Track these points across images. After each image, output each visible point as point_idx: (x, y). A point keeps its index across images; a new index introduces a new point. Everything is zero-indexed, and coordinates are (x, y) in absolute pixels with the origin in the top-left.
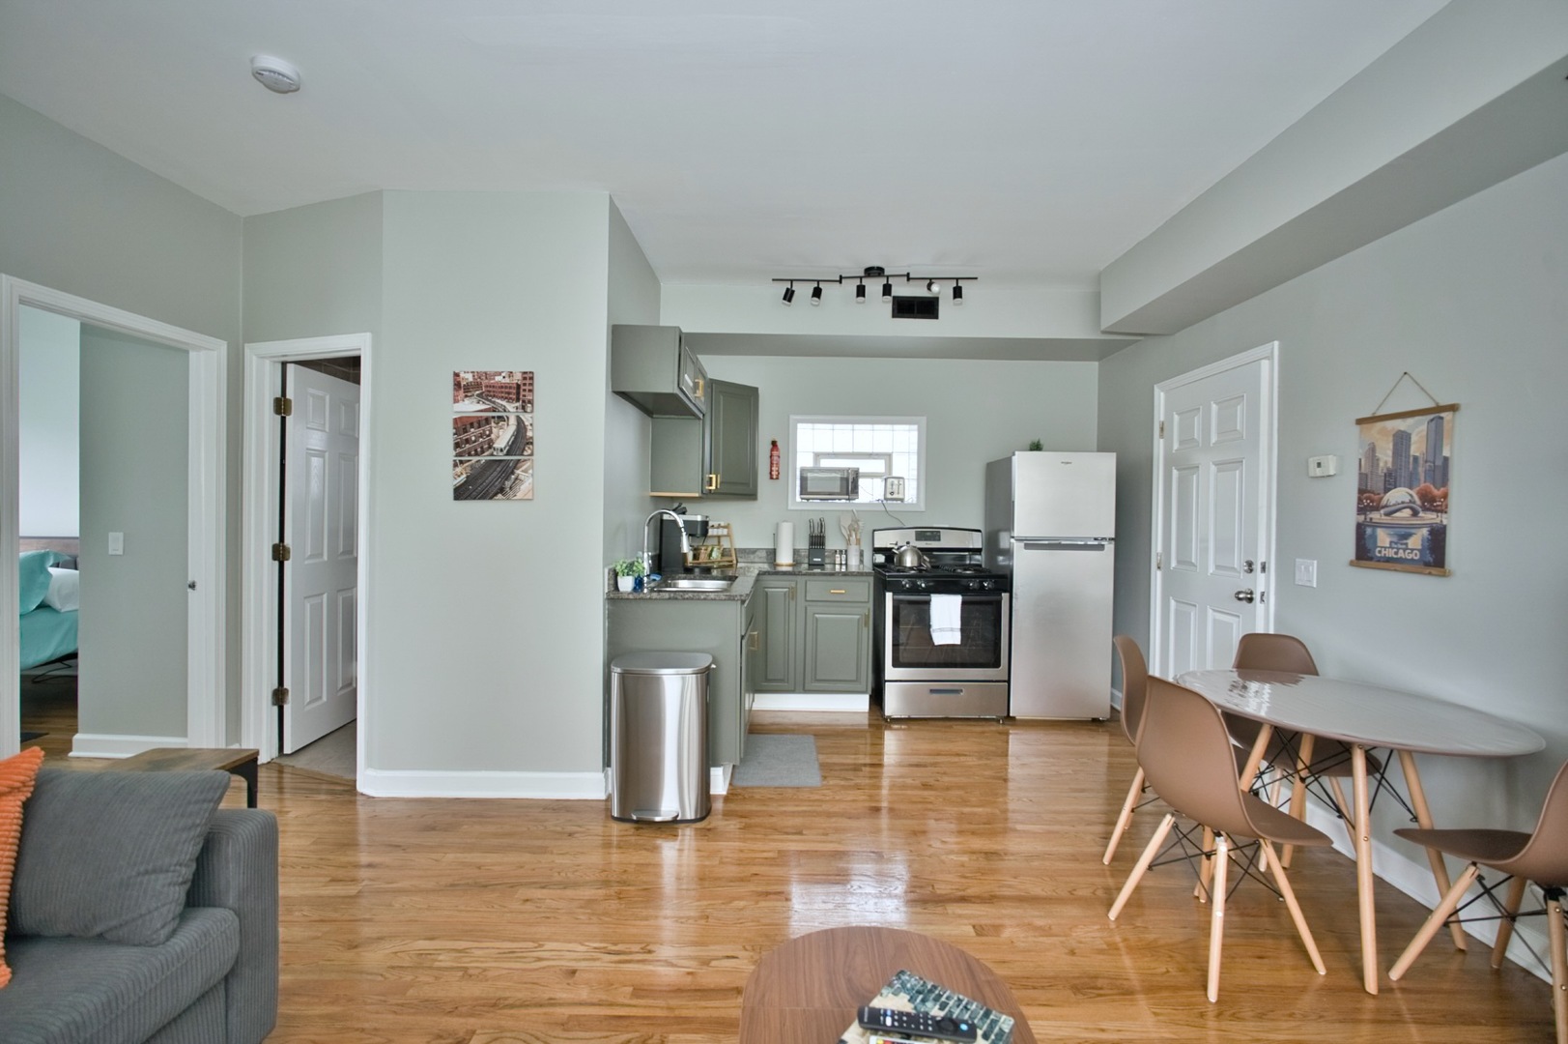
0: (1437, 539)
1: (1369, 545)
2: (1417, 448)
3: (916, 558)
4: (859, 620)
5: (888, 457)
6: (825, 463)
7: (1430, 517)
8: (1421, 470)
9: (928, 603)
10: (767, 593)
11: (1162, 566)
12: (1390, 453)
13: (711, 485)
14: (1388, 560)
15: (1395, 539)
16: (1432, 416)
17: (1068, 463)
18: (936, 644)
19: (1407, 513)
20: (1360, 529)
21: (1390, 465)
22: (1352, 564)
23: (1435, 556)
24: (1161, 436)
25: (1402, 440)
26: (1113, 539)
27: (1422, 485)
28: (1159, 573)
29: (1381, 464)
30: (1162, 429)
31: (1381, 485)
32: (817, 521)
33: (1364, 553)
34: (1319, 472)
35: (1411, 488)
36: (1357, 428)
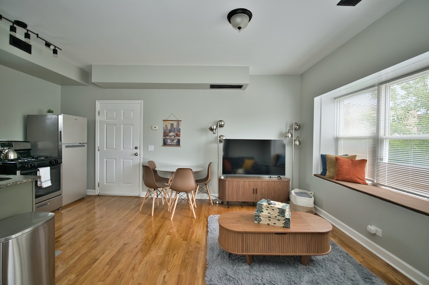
0: (179, 141)
1: (166, 142)
2: (175, 126)
7: (178, 138)
8: (176, 130)
11: (99, 150)
12: (170, 127)
14: (170, 145)
15: (171, 141)
16: (177, 122)
17: (76, 120)
18: (44, 188)
19: (173, 137)
20: (164, 140)
21: (170, 129)
22: (163, 146)
23: (178, 143)
24: (98, 115)
25: (172, 125)
26: (87, 143)
27: (176, 132)
28: (99, 152)
29: (168, 128)
30: (99, 113)
31: (168, 132)
33: (165, 144)
34: (155, 129)
35: (174, 133)
36: (163, 121)
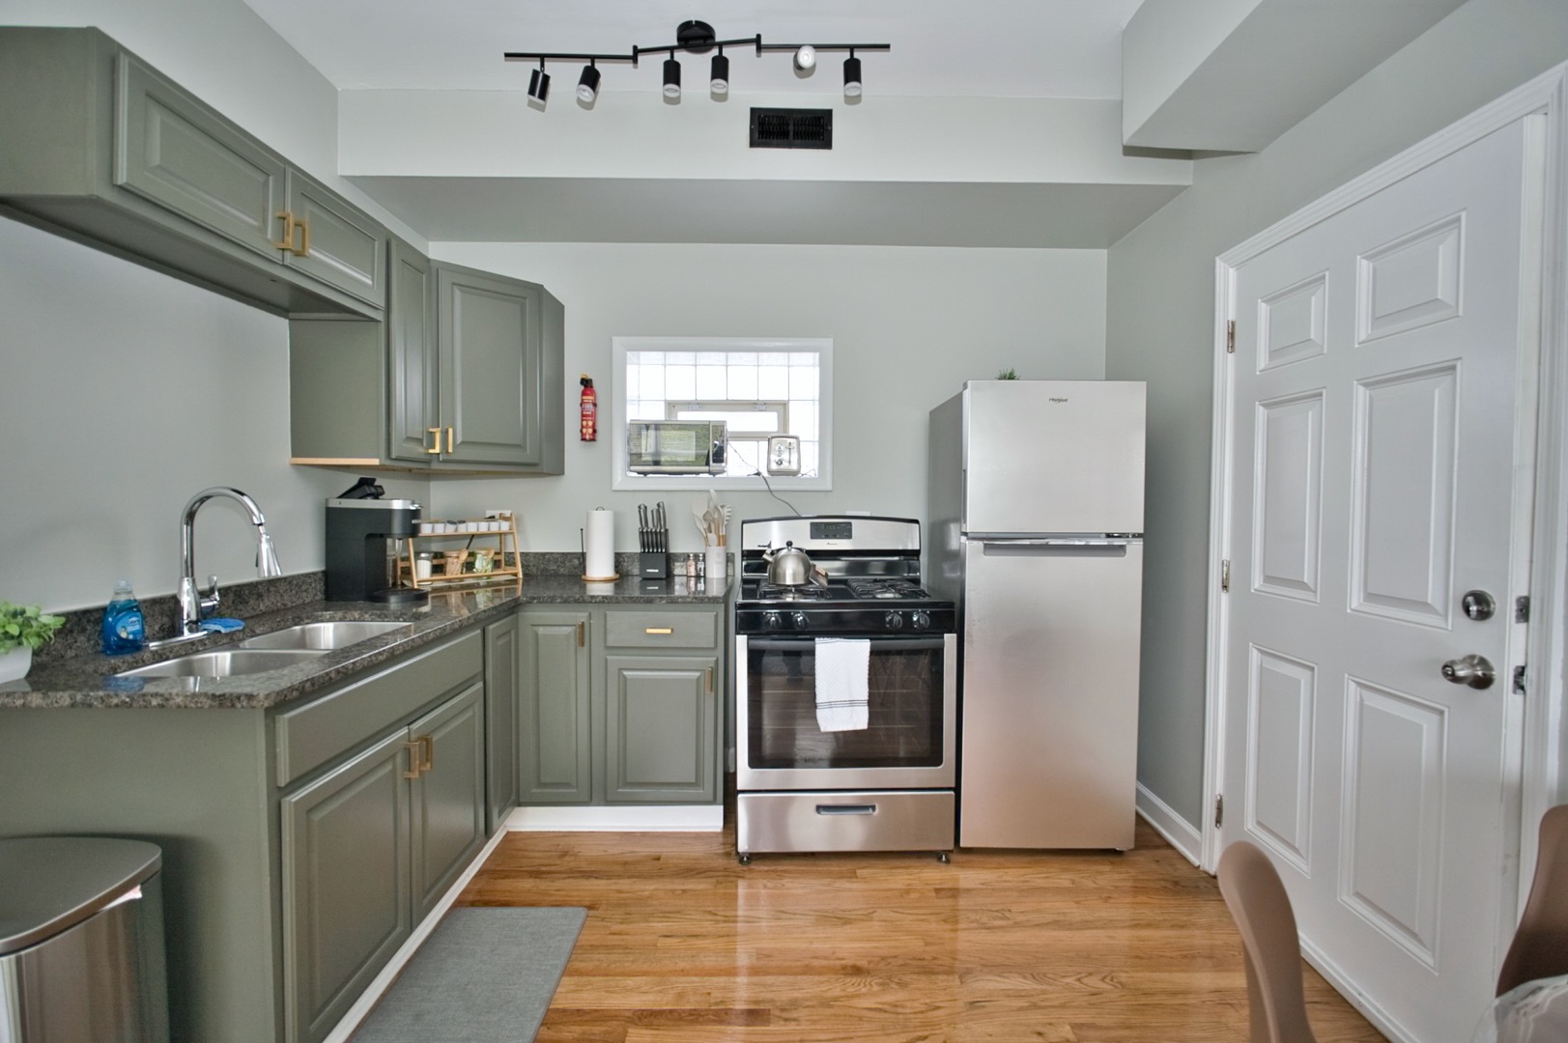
3: (801, 569)
4: (698, 679)
5: (782, 407)
6: (684, 416)
9: (812, 653)
10: (537, 635)
11: (1231, 585)
13: (433, 447)
17: (1060, 400)
18: (823, 729)
24: (1231, 348)
26: (1140, 536)
28: (1225, 597)
30: (1231, 336)
32: (652, 506)
